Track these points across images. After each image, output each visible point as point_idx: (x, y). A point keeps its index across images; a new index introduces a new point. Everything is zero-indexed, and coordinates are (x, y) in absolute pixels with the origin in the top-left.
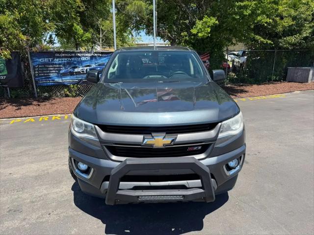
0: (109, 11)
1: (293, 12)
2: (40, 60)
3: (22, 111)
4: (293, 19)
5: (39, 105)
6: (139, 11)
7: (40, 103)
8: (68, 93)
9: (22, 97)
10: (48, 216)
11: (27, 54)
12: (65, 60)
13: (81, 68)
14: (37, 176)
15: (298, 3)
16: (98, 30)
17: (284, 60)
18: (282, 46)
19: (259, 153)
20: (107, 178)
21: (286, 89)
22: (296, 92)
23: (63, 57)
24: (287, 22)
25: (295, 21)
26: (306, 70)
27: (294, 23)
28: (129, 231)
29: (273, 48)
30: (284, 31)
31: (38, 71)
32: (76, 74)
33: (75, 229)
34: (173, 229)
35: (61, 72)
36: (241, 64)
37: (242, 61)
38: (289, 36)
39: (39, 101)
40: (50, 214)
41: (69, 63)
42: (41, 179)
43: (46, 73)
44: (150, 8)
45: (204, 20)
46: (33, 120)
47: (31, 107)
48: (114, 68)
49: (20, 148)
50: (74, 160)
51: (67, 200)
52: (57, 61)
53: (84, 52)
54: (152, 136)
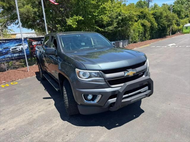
28: (118, 124)
34: (134, 116)
40: (67, 135)
44: (34, 10)
54: (127, 71)
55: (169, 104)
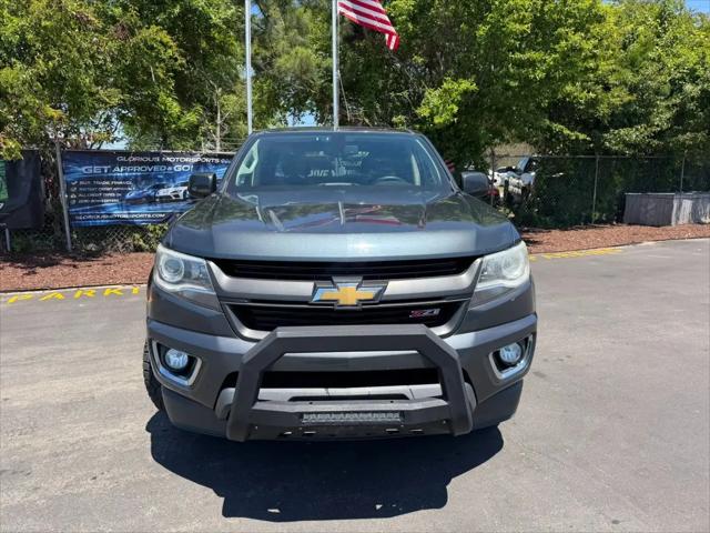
0: (237, 77)
1: (629, 76)
2: (83, 169)
3: (36, 278)
4: (630, 90)
5: (75, 266)
6: (305, 69)
7: (77, 263)
8: (141, 243)
9: (38, 251)
10: (91, 482)
11: (55, 156)
12: (137, 171)
13: (172, 189)
14: (66, 404)
15: (640, 59)
16: (211, 110)
17: (618, 179)
18: (609, 149)
19: (569, 357)
20: (231, 380)
21: (624, 238)
22: (645, 243)
23: (133, 164)
24: (618, 96)
25: (635, 95)
26: (666, 197)
27: (634, 97)
28: (277, 511)
29: (591, 152)
30: (613, 114)
31: (77, 193)
32: (162, 202)
33: (153, 508)
34: (378, 507)
35: (128, 196)
36: (524, 189)
37: (527, 183)
38: (624, 126)
39: (75, 259)
40: (95, 478)
41: (147, 178)
42: (76, 409)
43: (95, 198)
44: (325, 64)
45: (445, 85)
46: (60, 296)
47: (56, 270)
48: (249, 166)
49: (31, 349)
50: (159, 345)
51: (136, 450)
52: (119, 171)
53: (181, 155)
54: (333, 283)
55: (613, 518)
